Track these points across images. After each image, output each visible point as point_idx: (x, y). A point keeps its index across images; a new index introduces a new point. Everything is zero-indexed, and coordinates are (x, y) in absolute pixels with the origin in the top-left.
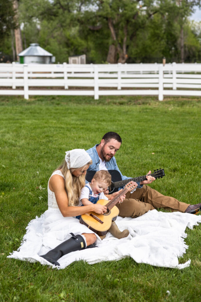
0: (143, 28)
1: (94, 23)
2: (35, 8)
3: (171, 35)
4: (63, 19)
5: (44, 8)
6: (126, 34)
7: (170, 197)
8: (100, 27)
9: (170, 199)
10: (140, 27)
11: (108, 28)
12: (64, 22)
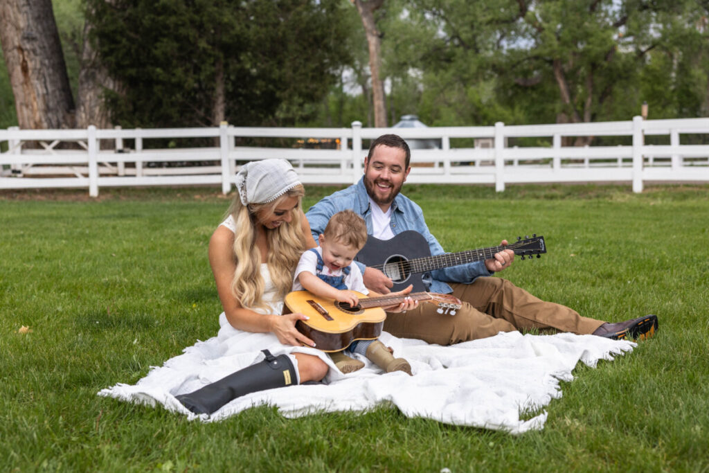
0: (627, 78)
1: (526, 73)
2: (412, 47)
3: (689, 94)
4: (465, 66)
5: (426, 45)
6: (590, 91)
7: (558, 305)
8: (538, 81)
9: (557, 309)
10: (620, 77)
11: (555, 82)
12: (464, 71)
